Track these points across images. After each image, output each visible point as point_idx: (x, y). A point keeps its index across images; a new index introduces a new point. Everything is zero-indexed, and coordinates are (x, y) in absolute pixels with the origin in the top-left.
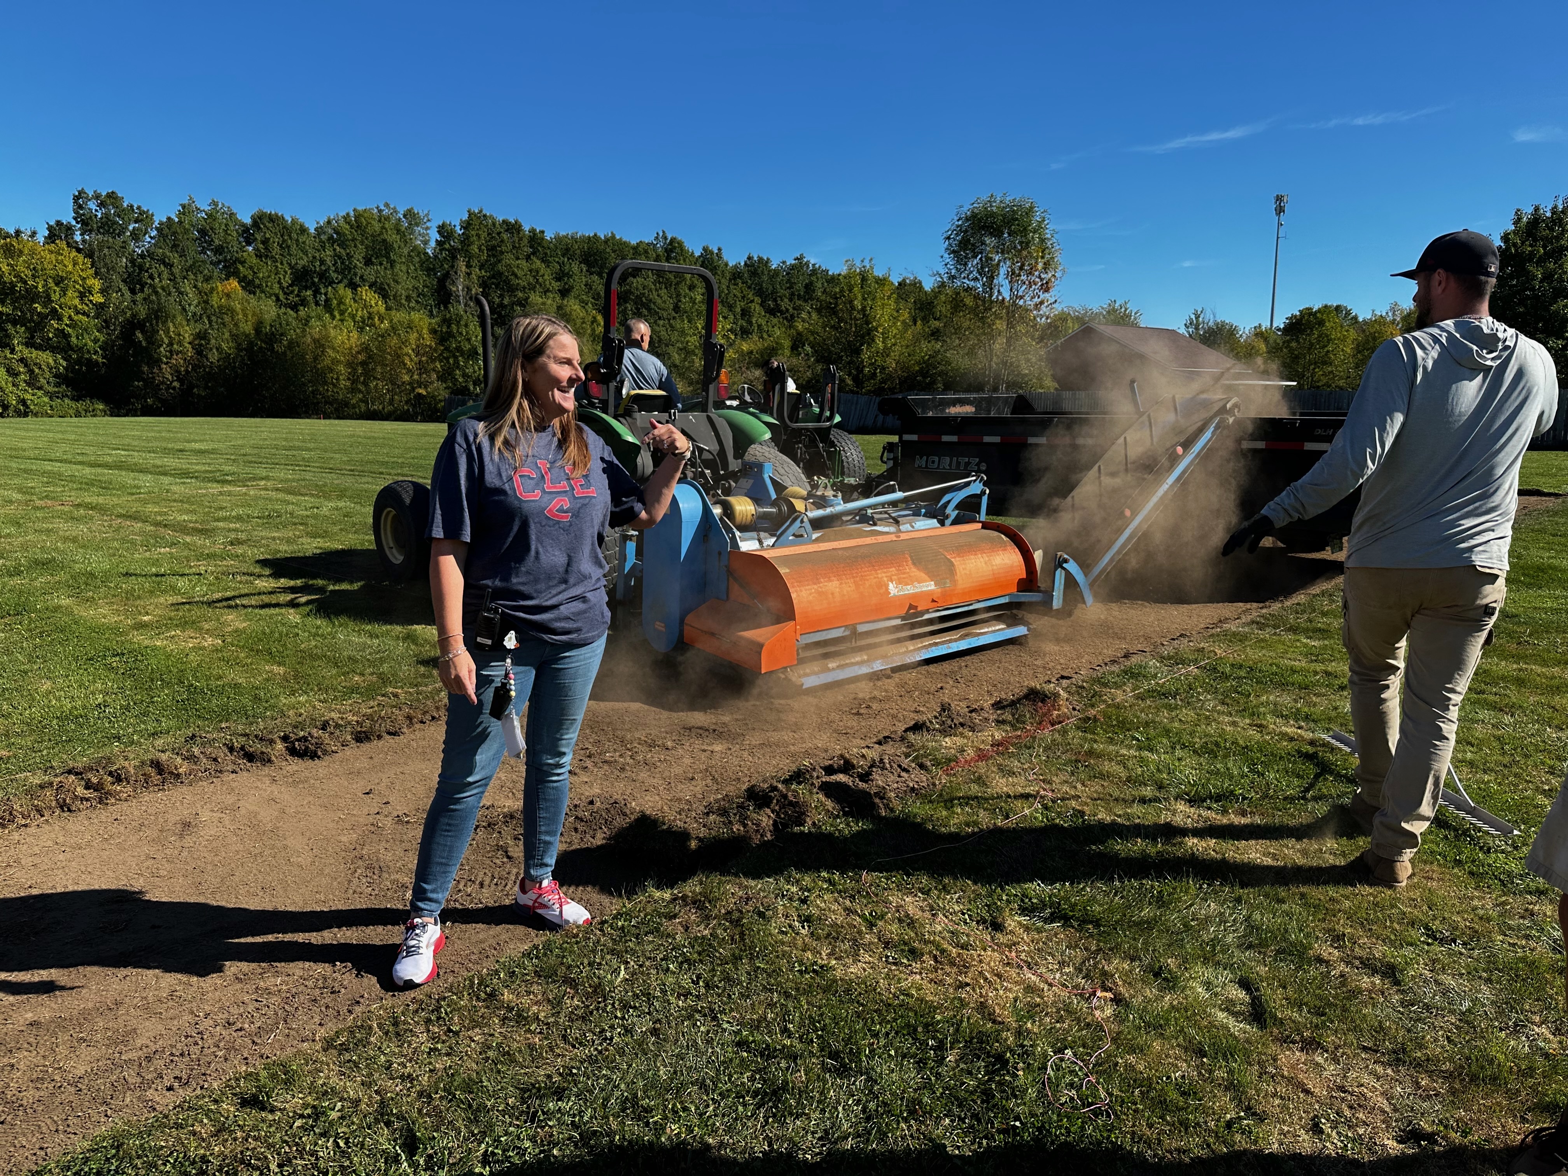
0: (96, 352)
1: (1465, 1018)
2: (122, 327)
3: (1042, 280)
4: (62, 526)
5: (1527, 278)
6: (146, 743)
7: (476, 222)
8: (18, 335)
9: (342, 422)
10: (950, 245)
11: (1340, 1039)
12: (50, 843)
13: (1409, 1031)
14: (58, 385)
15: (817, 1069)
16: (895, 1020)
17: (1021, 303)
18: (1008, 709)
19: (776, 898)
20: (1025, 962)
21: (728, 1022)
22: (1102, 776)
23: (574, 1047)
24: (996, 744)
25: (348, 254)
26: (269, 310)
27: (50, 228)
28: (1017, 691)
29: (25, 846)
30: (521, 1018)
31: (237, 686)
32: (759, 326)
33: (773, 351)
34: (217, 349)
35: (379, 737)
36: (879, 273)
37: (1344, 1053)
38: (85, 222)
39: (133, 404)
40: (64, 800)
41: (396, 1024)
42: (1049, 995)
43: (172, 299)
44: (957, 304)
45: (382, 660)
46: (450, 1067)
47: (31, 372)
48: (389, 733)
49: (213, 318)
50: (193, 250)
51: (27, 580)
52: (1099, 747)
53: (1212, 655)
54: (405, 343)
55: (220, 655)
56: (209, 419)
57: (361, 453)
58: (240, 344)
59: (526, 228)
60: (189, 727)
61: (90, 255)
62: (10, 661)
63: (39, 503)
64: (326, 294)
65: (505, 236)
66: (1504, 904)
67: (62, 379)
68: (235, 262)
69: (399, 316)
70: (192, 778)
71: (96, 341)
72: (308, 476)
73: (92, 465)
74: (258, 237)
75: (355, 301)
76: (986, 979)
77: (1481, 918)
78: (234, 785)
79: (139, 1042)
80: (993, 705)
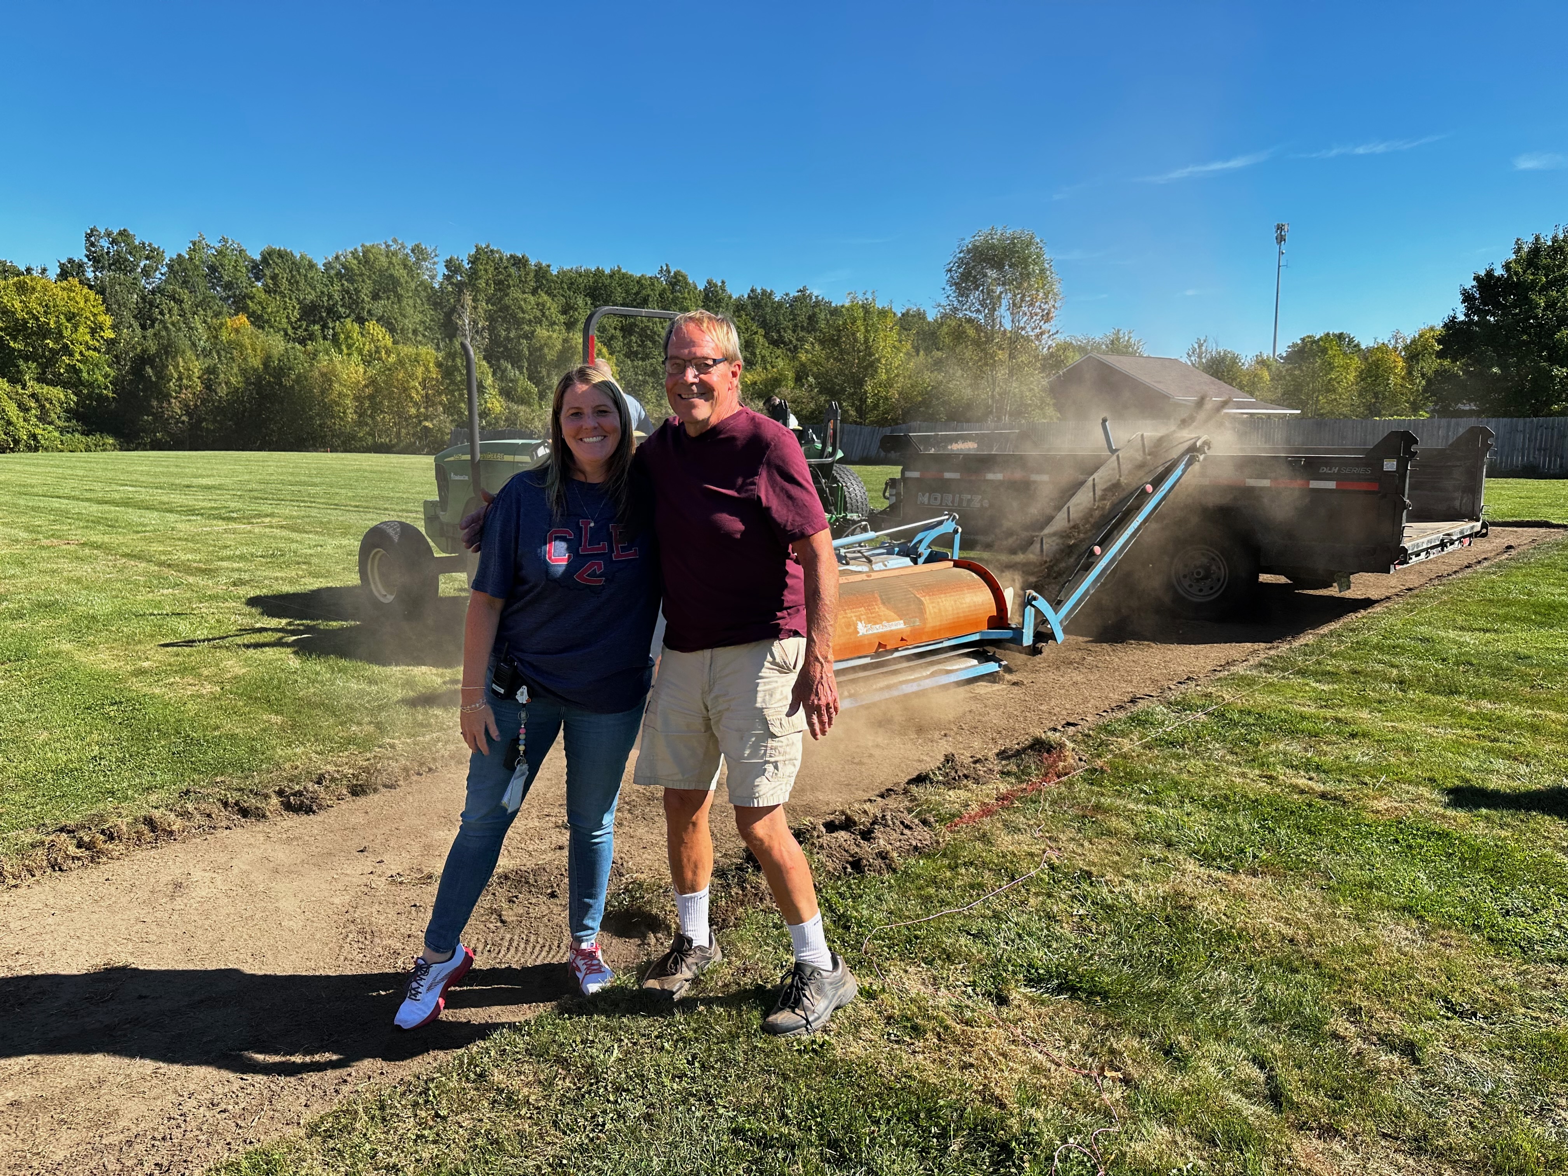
0: (106, 388)
1: (1488, 1100)
2: (132, 362)
3: (1043, 310)
4: (65, 565)
5: (1530, 307)
6: (140, 799)
7: (483, 257)
8: (29, 370)
9: (348, 455)
10: (952, 277)
11: (1358, 1125)
12: (40, 905)
13: (1430, 1116)
14: (68, 420)
15: (815, 1160)
16: (897, 1105)
17: (1023, 333)
18: (1013, 760)
19: (775, 969)
20: (1031, 1038)
21: (725, 1107)
22: (1110, 833)
23: (565, 1133)
24: (1001, 798)
25: (355, 289)
26: (277, 344)
27: (62, 266)
28: (1022, 738)
29: (15, 908)
30: (511, 1102)
31: (233, 737)
32: (763, 357)
33: (776, 382)
34: (226, 383)
35: (375, 790)
36: (879, 305)
37: (1363, 1142)
38: (96, 260)
39: (142, 438)
40: (56, 859)
41: (382, 1108)
42: (1056, 1076)
43: (181, 334)
44: (958, 335)
45: (381, 708)
46: (437, 1156)
47: (42, 407)
48: (385, 786)
49: (223, 353)
50: (202, 285)
51: (29, 624)
52: (1106, 801)
53: (1220, 700)
54: (412, 376)
55: (218, 703)
56: (217, 453)
57: (366, 488)
58: (248, 379)
59: (533, 262)
60: (184, 781)
61: (101, 291)
62: (8, 711)
63: (45, 542)
64: (333, 329)
65: (513, 270)
66: (1525, 972)
67: (72, 414)
68: (244, 297)
69: (407, 350)
70: (186, 836)
71: (106, 376)
72: (314, 512)
73: (100, 502)
74: (268, 272)
75: (363, 335)
76: (990, 1059)
77: (1502, 989)
78: (227, 842)
79: (121, 1124)
80: (997, 755)
